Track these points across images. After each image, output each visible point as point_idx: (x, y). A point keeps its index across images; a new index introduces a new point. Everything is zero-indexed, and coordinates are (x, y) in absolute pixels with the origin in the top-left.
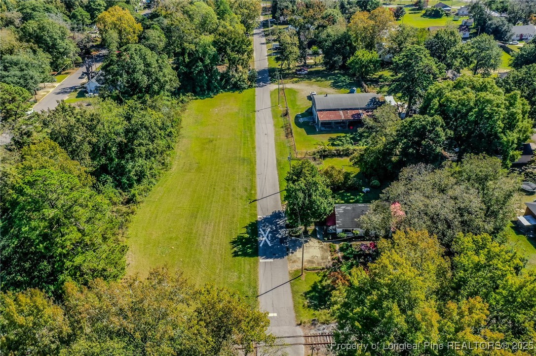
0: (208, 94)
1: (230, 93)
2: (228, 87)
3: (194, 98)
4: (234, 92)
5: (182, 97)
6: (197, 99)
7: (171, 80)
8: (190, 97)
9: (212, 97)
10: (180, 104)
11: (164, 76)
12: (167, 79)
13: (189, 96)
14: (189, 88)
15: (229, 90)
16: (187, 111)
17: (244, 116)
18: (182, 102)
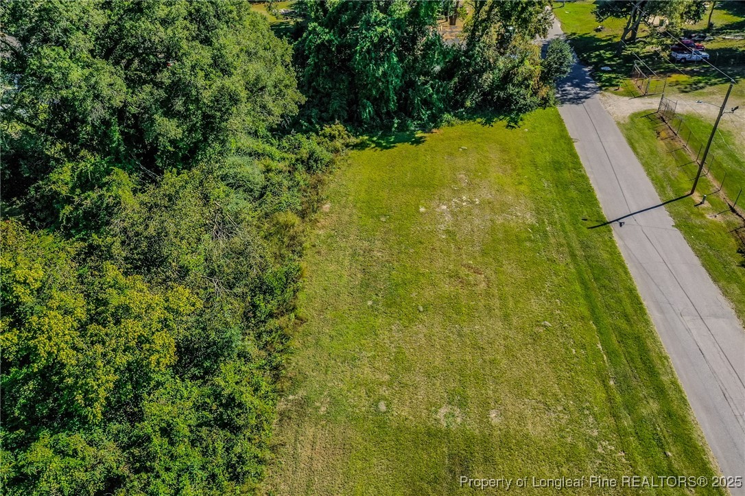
0: (403, 127)
1: (475, 126)
2: (468, 104)
3: (353, 140)
4: (489, 121)
5: (309, 144)
6: (361, 146)
7: (255, 88)
8: (338, 143)
9: (418, 141)
10: (301, 176)
11: (220, 65)
12: (235, 83)
13: (332, 138)
14: (335, 104)
15: (472, 113)
16: (327, 207)
17: (573, 256)
18: (310, 163)
